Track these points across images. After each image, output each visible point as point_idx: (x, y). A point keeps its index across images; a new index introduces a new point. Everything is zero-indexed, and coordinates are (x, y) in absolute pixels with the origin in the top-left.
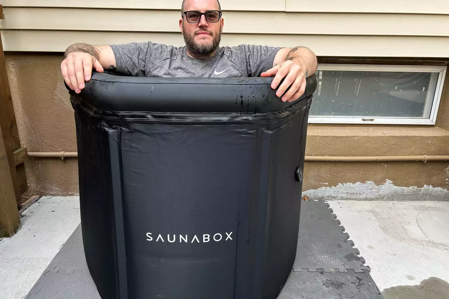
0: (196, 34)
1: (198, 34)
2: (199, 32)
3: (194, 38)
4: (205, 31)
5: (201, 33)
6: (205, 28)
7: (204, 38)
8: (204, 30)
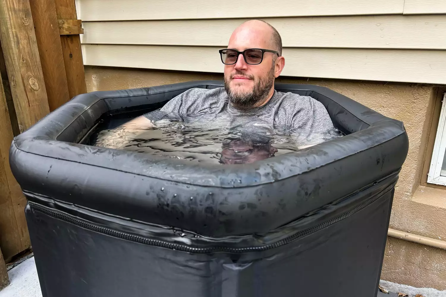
0: (232, 78)
1: (233, 79)
2: (235, 76)
3: (229, 82)
4: (242, 76)
5: (237, 77)
6: (243, 71)
7: (239, 85)
8: (241, 73)
